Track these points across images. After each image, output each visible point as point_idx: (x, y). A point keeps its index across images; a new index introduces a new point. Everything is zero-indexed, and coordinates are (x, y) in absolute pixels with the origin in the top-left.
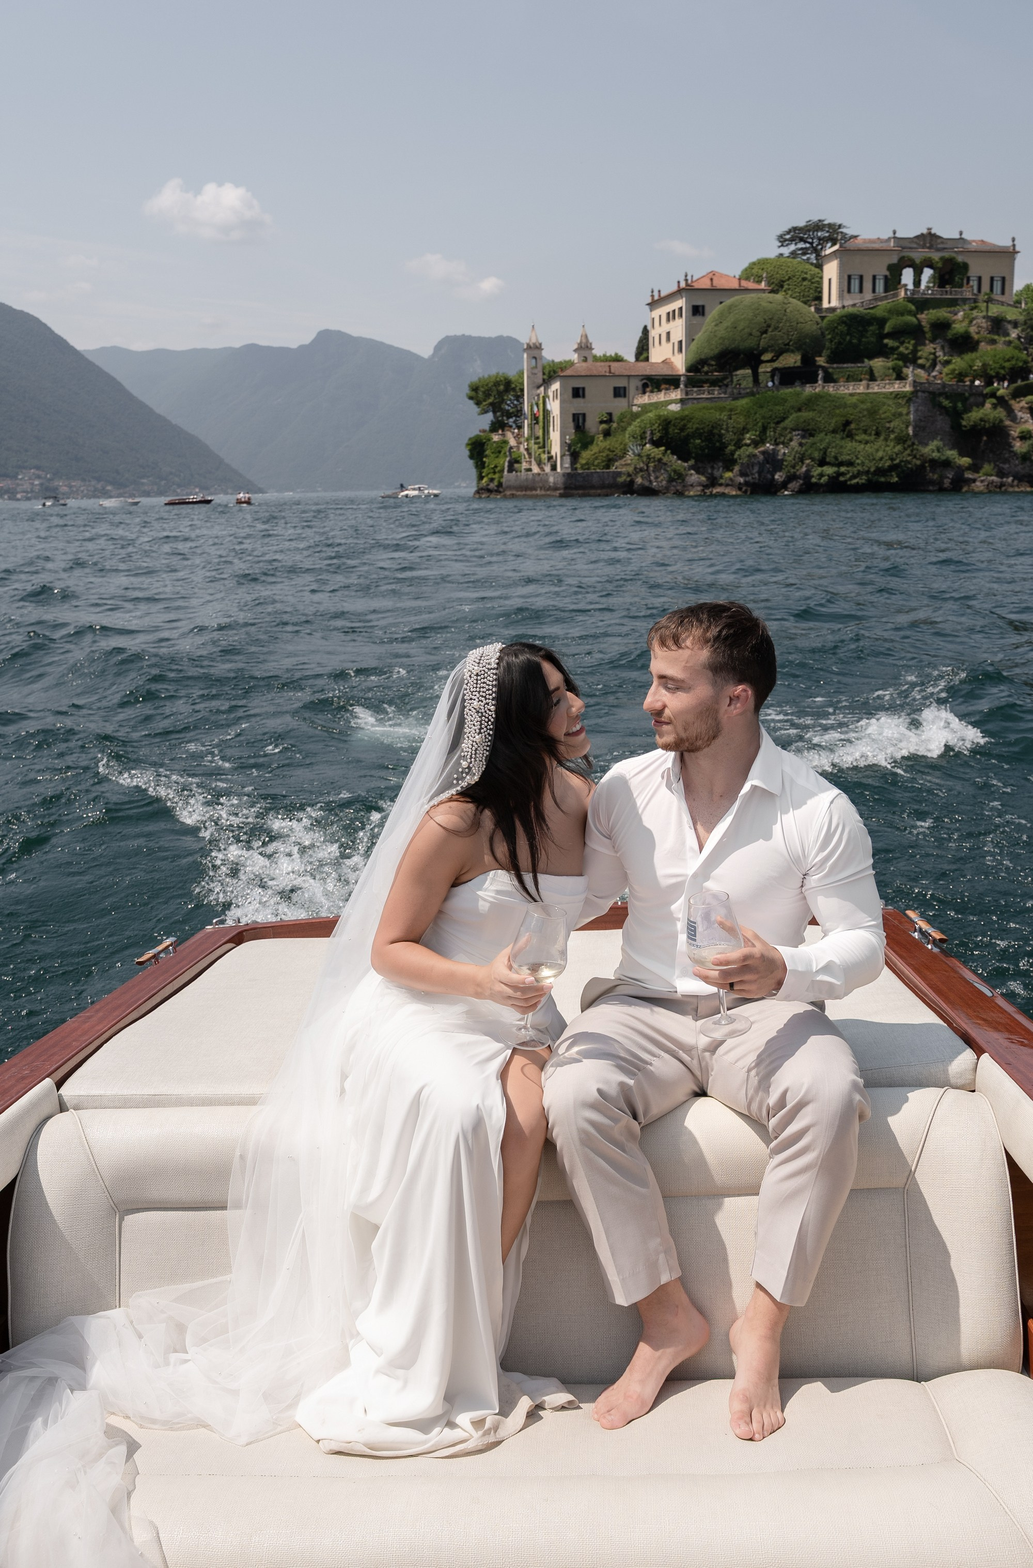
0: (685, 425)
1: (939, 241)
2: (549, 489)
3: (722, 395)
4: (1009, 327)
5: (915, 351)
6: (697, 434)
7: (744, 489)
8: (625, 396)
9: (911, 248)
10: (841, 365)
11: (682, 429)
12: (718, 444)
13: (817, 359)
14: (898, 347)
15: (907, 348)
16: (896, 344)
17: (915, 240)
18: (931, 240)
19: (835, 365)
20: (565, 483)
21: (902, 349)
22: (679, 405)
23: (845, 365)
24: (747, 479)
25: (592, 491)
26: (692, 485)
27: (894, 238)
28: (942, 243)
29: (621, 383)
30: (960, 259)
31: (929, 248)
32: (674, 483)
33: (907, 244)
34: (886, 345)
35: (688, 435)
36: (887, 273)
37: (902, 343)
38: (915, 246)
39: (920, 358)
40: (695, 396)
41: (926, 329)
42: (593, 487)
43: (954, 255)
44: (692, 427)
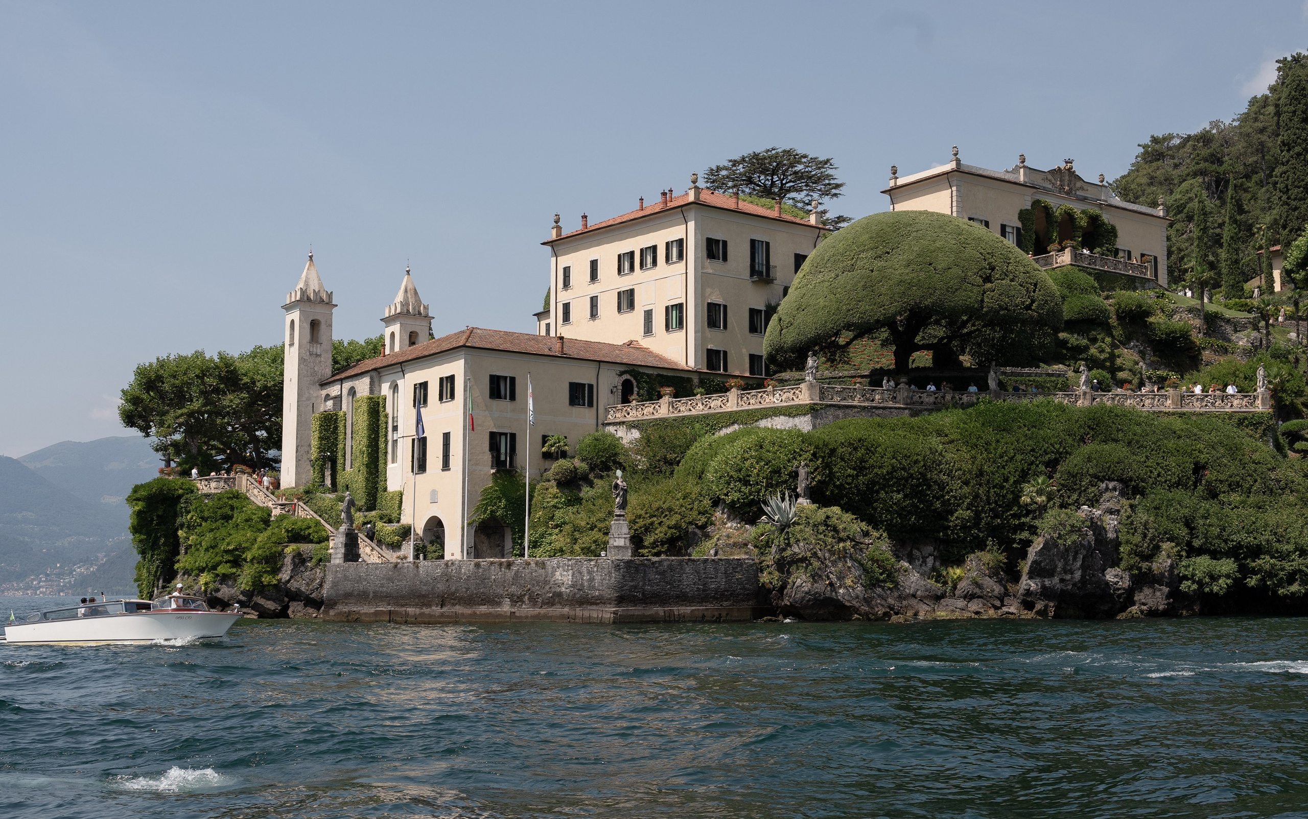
0: (862, 461)
1: (1079, 184)
2: (557, 598)
3: (891, 404)
4: (1229, 329)
5: (1113, 357)
6: (889, 481)
7: (1039, 606)
8: (591, 404)
9: (1044, 188)
10: (1018, 370)
11: (861, 468)
12: (938, 504)
13: (961, 358)
14: (1086, 348)
15: (1102, 351)
16: (1085, 342)
17: (1050, 177)
18: (1070, 181)
19: (1008, 369)
20: (620, 587)
21: (1093, 351)
22: (808, 418)
23: (1026, 370)
24: (1047, 583)
25: (686, 610)
26: (914, 596)
27: (1024, 167)
28: (1082, 188)
29: (584, 376)
30: (1106, 217)
31: (1068, 193)
32: (879, 590)
33: (1038, 181)
34: (1065, 342)
35: (873, 482)
36: (1020, 225)
37: (1094, 340)
38: (1050, 186)
39: (1121, 369)
40: (837, 400)
41: (1113, 321)
42: (683, 598)
43: (1096, 211)
44: (882, 464)
